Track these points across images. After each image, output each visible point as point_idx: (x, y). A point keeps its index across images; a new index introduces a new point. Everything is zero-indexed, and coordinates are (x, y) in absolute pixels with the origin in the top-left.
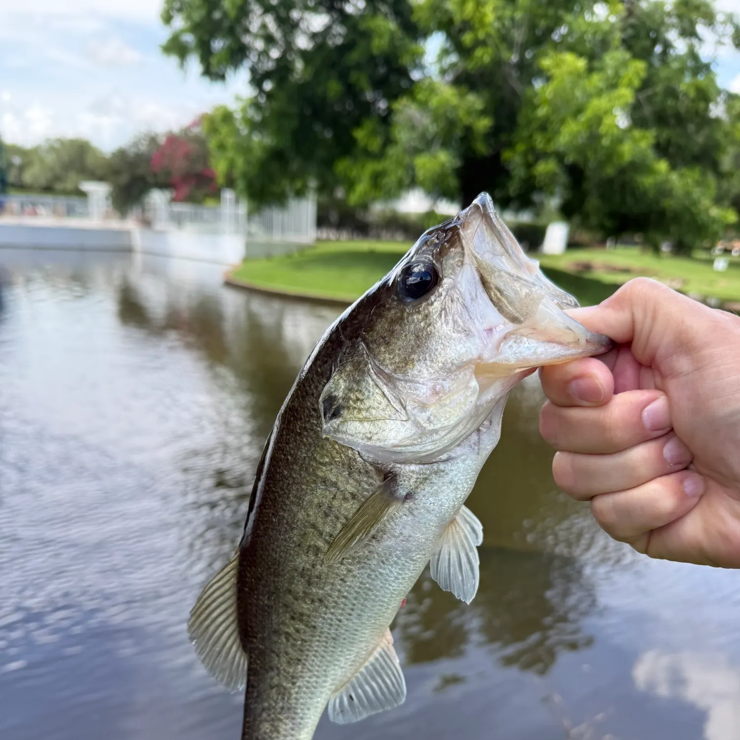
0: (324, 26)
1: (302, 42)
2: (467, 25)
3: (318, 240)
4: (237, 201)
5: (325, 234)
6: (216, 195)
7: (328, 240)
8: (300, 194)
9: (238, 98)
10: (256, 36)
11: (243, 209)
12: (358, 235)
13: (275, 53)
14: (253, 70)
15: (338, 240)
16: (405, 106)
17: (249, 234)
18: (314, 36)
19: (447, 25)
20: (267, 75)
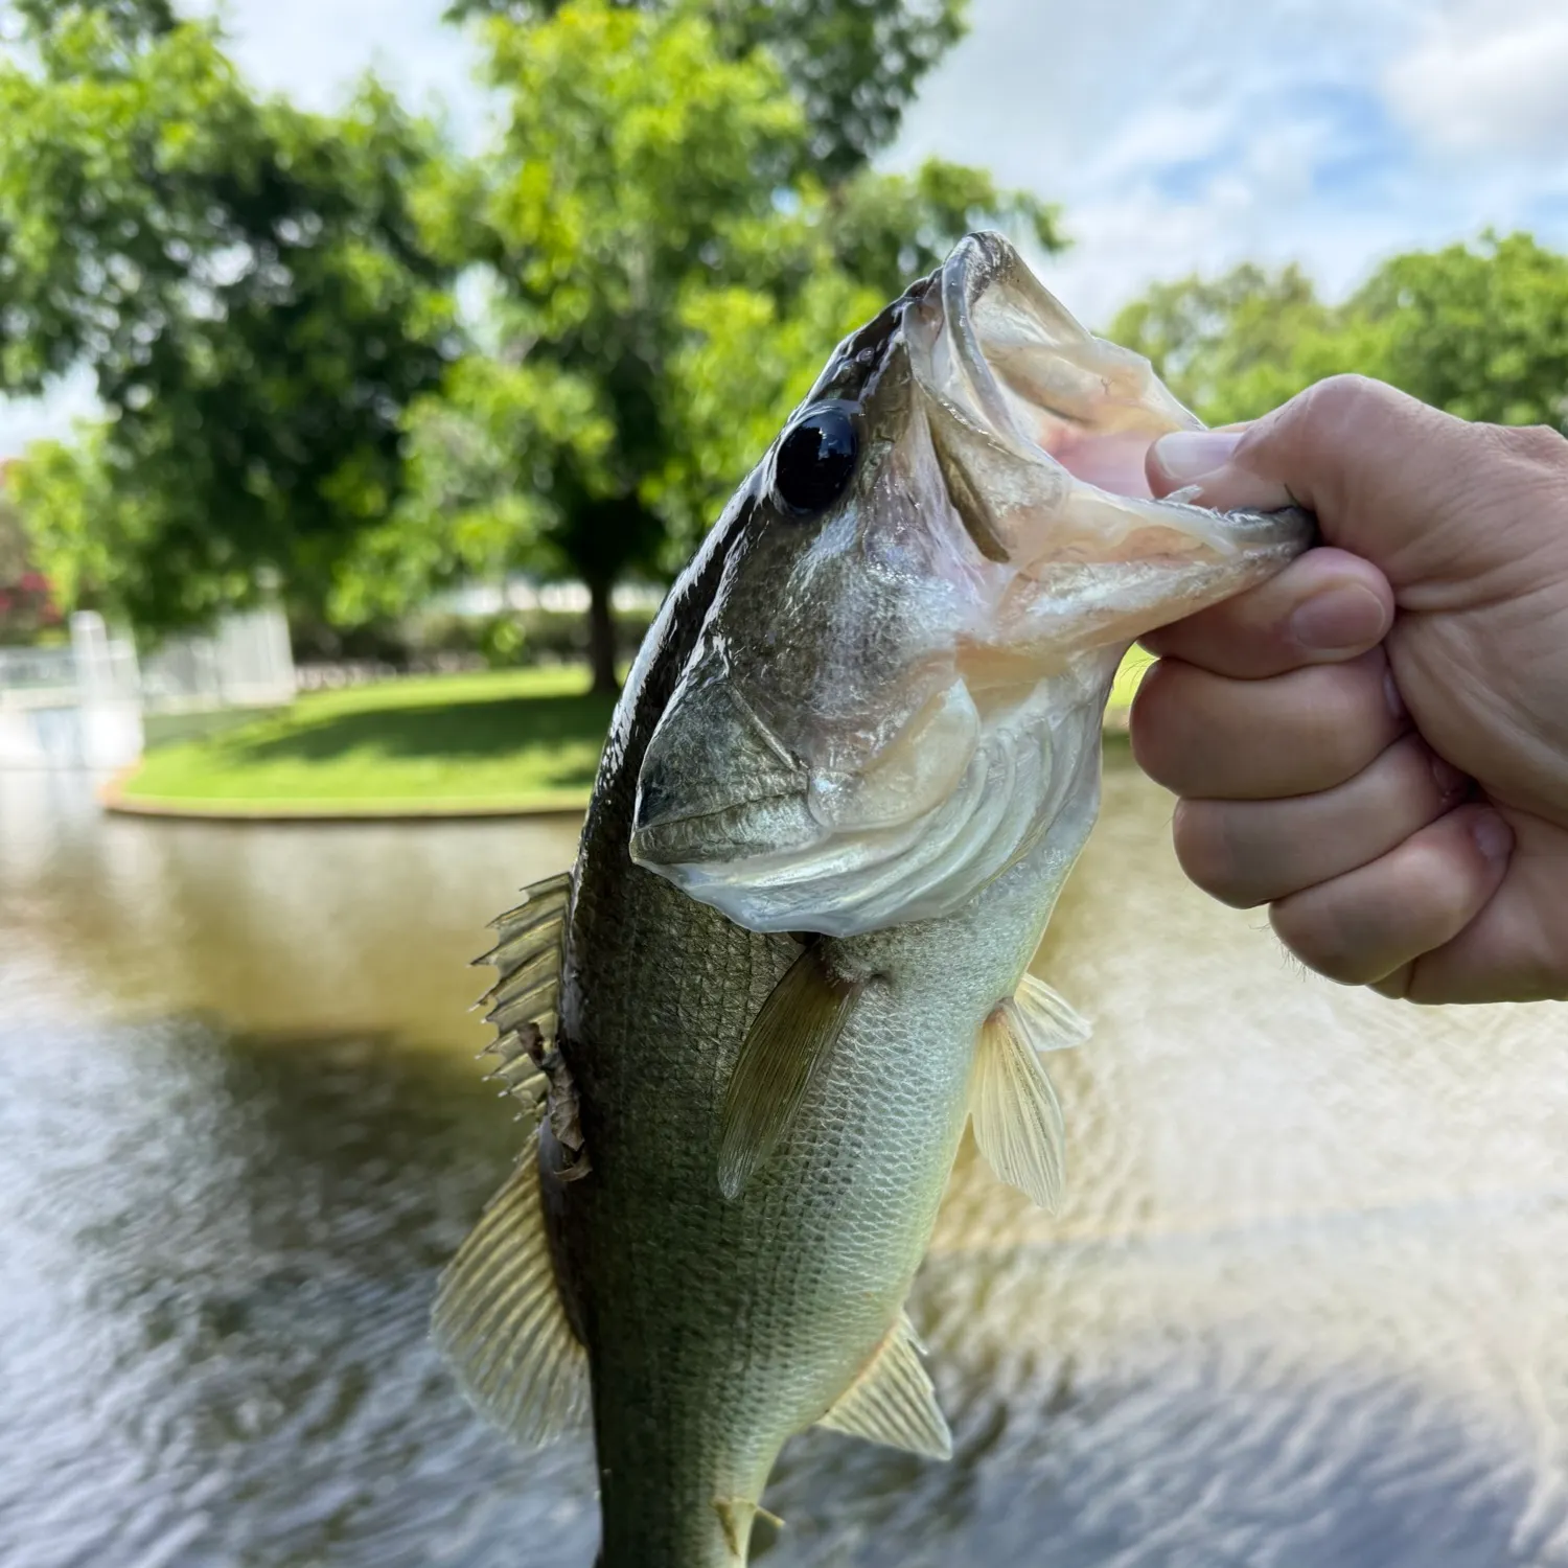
0: (241, 272)
1: (200, 305)
2: (532, 251)
3: (303, 693)
4: (110, 635)
5: (315, 675)
6: (61, 624)
7: (323, 688)
8: (246, 604)
9: (80, 425)
10: (99, 301)
11: (124, 648)
12: (387, 673)
13: (145, 333)
14: (102, 368)
15: (346, 687)
16: (429, 418)
17: (148, 699)
18: (225, 293)
19: (493, 252)
20: (136, 375)
